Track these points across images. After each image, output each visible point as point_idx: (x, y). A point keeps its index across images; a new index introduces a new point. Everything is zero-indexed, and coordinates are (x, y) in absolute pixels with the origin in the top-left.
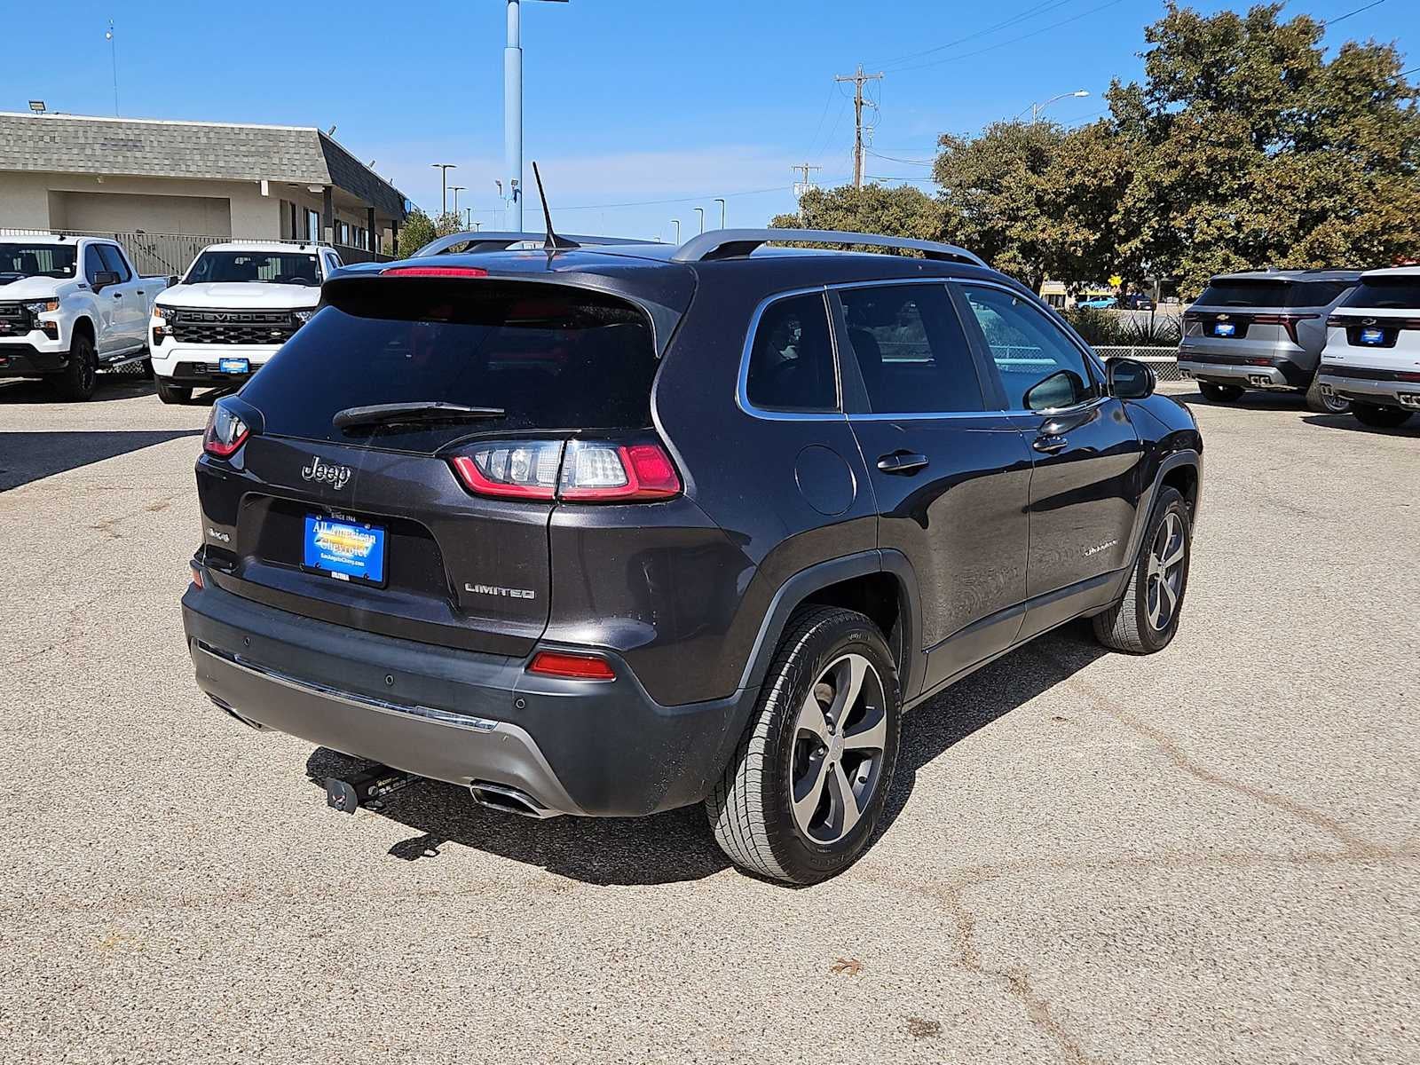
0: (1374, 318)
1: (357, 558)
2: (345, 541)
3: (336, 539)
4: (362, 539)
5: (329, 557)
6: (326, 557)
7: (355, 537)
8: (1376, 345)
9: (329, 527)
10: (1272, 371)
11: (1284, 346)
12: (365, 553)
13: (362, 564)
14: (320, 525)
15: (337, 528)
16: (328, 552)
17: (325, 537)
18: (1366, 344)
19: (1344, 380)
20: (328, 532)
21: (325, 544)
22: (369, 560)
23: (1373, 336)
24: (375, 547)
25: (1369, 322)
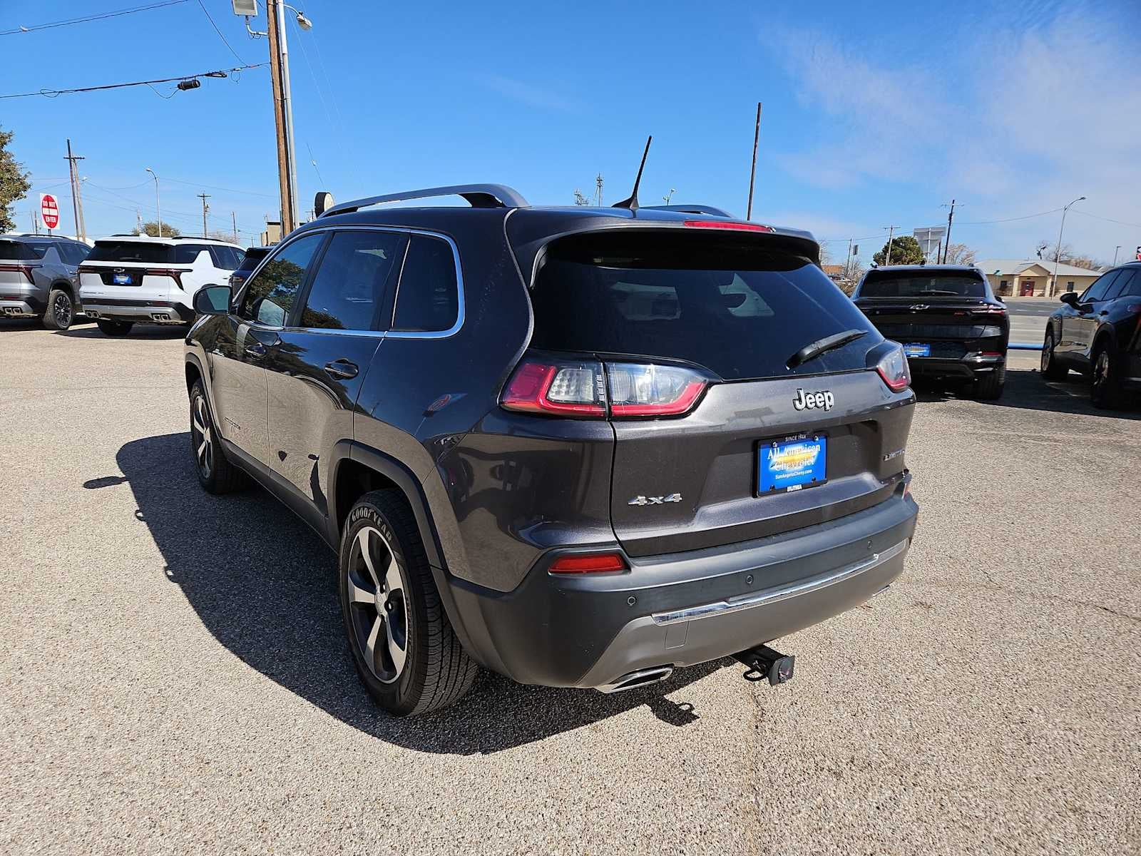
0: (122, 268)
1: (807, 468)
2: (796, 458)
3: (789, 458)
4: (809, 451)
5: (784, 476)
6: (781, 477)
7: (805, 451)
8: (126, 284)
9: (782, 450)
10: (21, 304)
11: (25, 287)
12: (812, 461)
13: (811, 471)
14: (773, 452)
15: (788, 449)
16: (782, 472)
17: (779, 460)
18: (118, 284)
19: (108, 307)
20: (782, 455)
21: (778, 466)
22: (815, 467)
23: (124, 279)
24: (820, 453)
25: (119, 270)
